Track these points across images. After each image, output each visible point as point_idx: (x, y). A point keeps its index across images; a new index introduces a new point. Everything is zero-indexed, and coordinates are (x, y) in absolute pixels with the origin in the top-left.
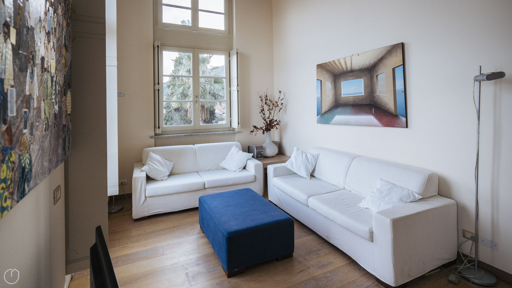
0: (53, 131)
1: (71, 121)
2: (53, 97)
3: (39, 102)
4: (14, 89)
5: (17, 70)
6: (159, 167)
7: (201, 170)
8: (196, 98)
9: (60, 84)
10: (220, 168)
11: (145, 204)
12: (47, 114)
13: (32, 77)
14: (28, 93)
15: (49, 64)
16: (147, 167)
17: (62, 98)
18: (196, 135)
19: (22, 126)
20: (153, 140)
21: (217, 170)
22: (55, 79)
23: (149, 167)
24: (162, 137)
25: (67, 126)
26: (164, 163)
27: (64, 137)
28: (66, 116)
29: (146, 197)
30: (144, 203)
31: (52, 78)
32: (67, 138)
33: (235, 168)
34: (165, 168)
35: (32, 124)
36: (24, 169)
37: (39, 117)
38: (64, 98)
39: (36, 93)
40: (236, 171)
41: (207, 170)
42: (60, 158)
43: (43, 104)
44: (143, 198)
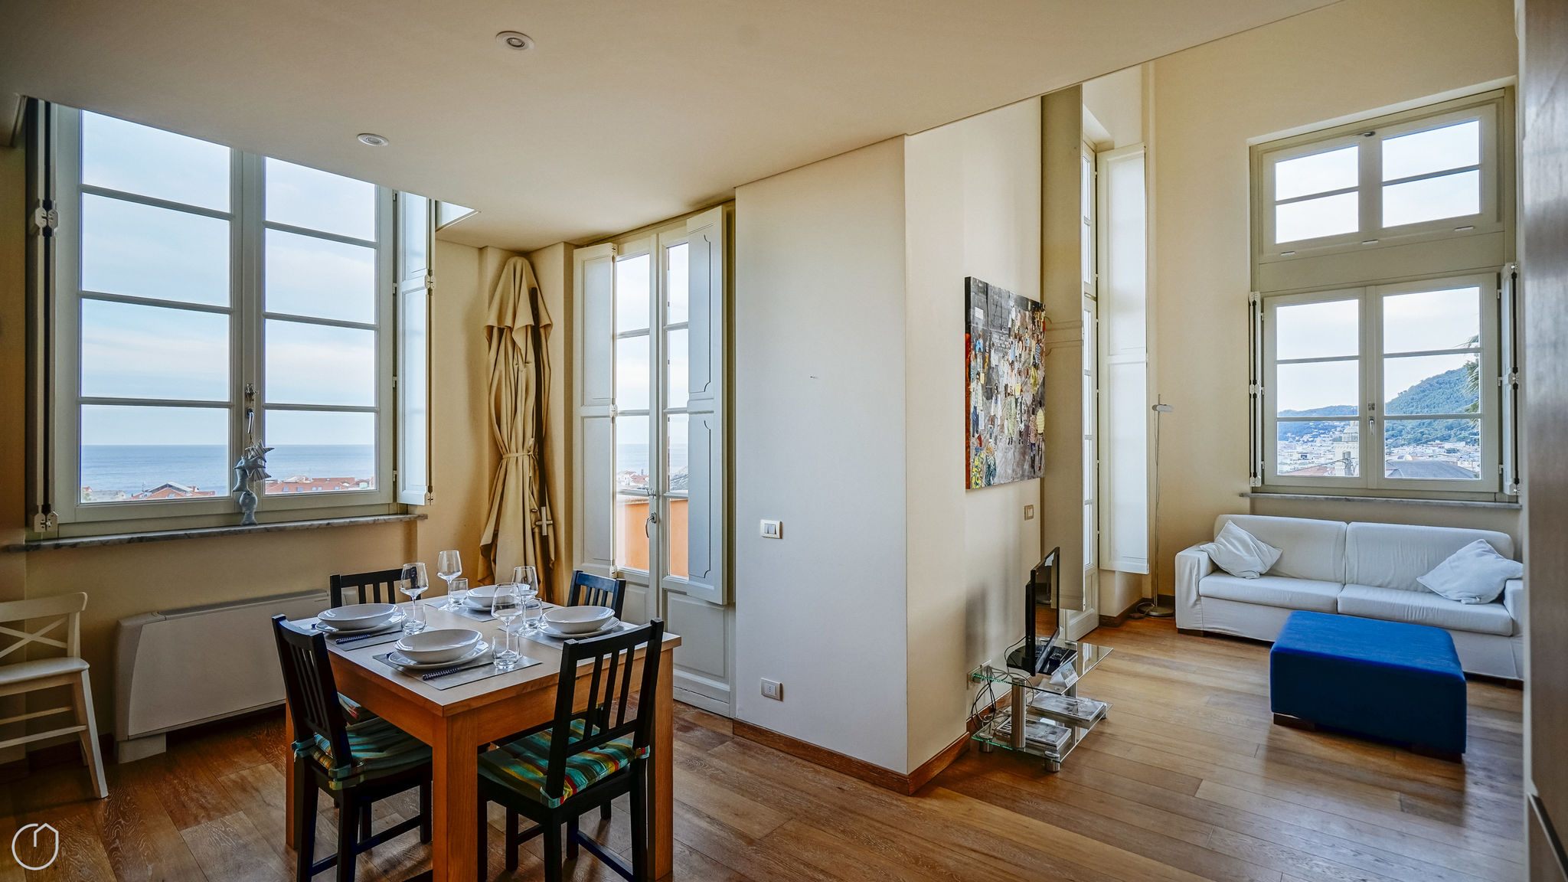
0: (1018, 446)
1: (1043, 440)
2: (1018, 416)
3: (1002, 420)
4: (983, 412)
5: (985, 399)
6: (1241, 552)
7: (1358, 578)
8: (1372, 411)
9: (1027, 404)
10: (1420, 588)
11: (1198, 607)
12: (1011, 431)
13: (996, 403)
14: (992, 414)
15: (1013, 389)
16: (1214, 547)
17: (1029, 417)
18: (1362, 500)
19: (988, 436)
20: (1246, 503)
21: (1407, 590)
22: (1020, 400)
23: (1218, 548)
24: (1268, 498)
25: (1036, 445)
26: (1254, 548)
27: (1032, 455)
28: (1036, 435)
29: (1199, 595)
30: (1195, 604)
31: (1017, 400)
32: (1037, 458)
33: (1459, 592)
34: (1255, 556)
35: (996, 436)
36: (989, 466)
37: (1003, 432)
38: (1033, 416)
39: (999, 414)
40: (1460, 601)
41: (1378, 583)
42: (1026, 474)
43: (1006, 422)
44: (1194, 597)
